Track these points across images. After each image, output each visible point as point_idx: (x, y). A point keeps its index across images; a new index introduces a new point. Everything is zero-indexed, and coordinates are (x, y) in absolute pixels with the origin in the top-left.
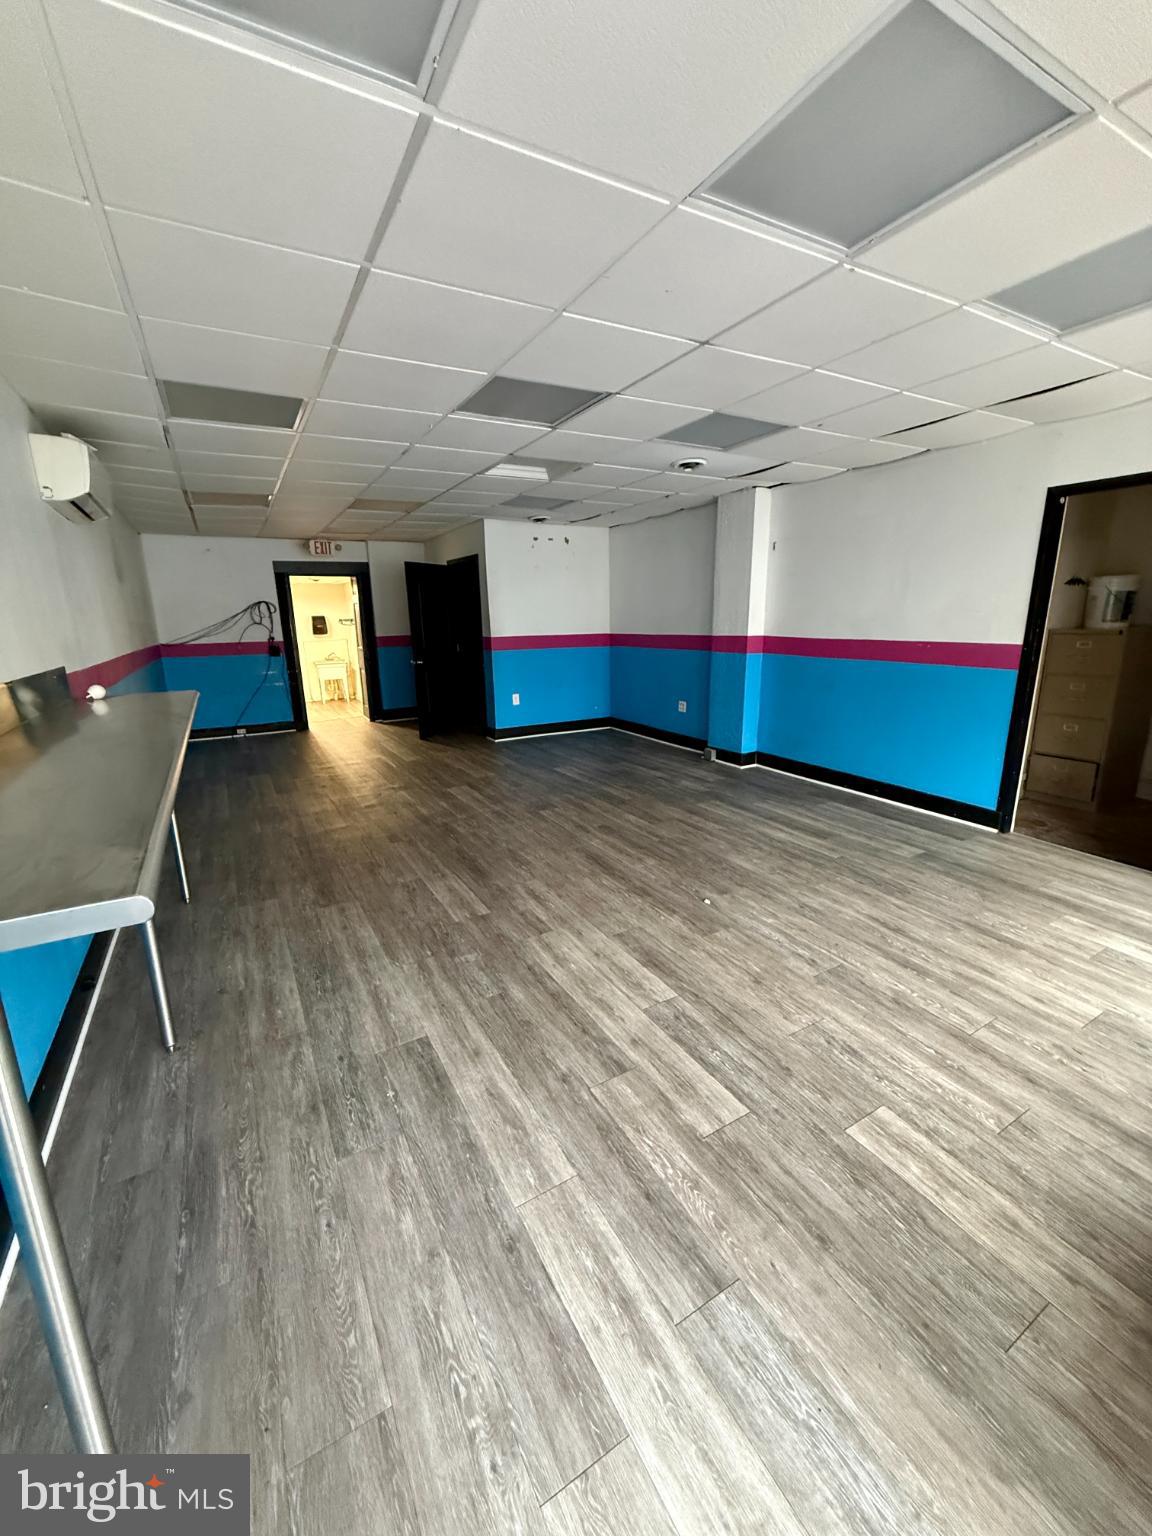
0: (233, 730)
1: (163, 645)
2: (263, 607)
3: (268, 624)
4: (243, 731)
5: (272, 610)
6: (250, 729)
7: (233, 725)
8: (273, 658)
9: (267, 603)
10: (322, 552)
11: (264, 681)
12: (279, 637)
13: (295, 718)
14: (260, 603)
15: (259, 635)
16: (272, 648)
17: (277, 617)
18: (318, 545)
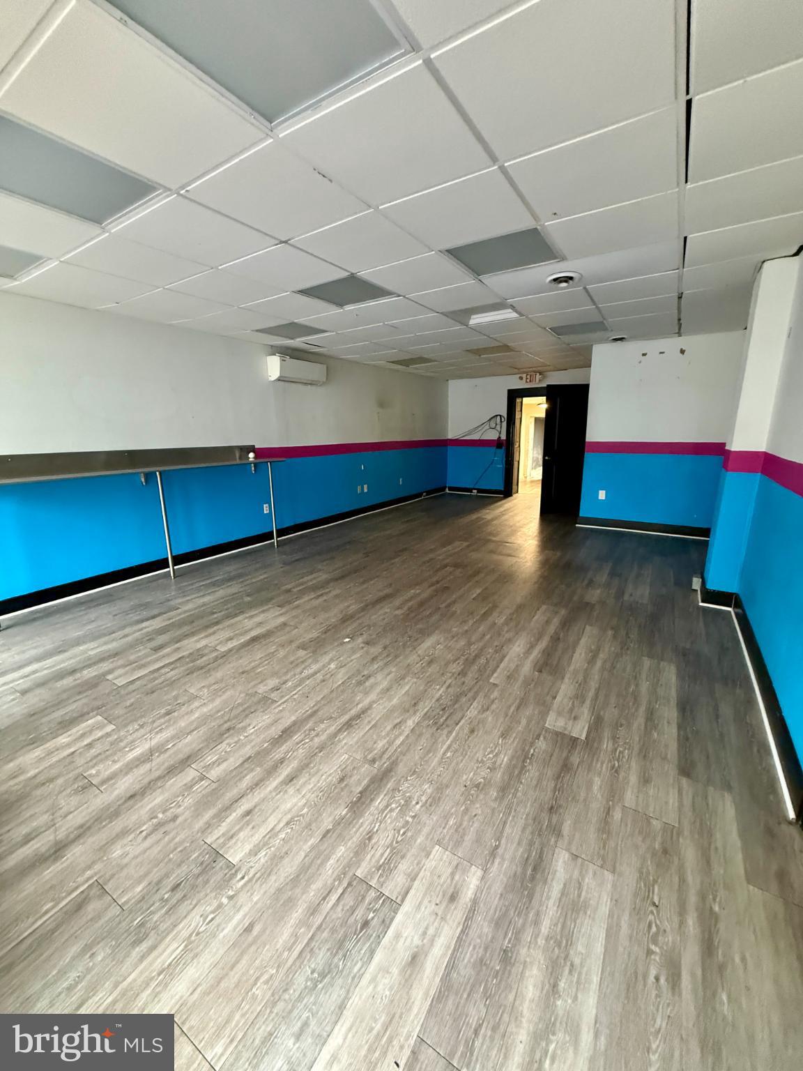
0: (470, 490)
1: (450, 440)
2: (499, 417)
3: (499, 429)
4: (475, 491)
5: (503, 420)
6: (479, 491)
7: (471, 487)
8: (498, 450)
9: (500, 416)
10: (530, 381)
11: (492, 463)
12: (504, 437)
13: (505, 488)
14: (497, 416)
15: (492, 435)
16: (498, 444)
17: (504, 424)
18: (528, 377)
